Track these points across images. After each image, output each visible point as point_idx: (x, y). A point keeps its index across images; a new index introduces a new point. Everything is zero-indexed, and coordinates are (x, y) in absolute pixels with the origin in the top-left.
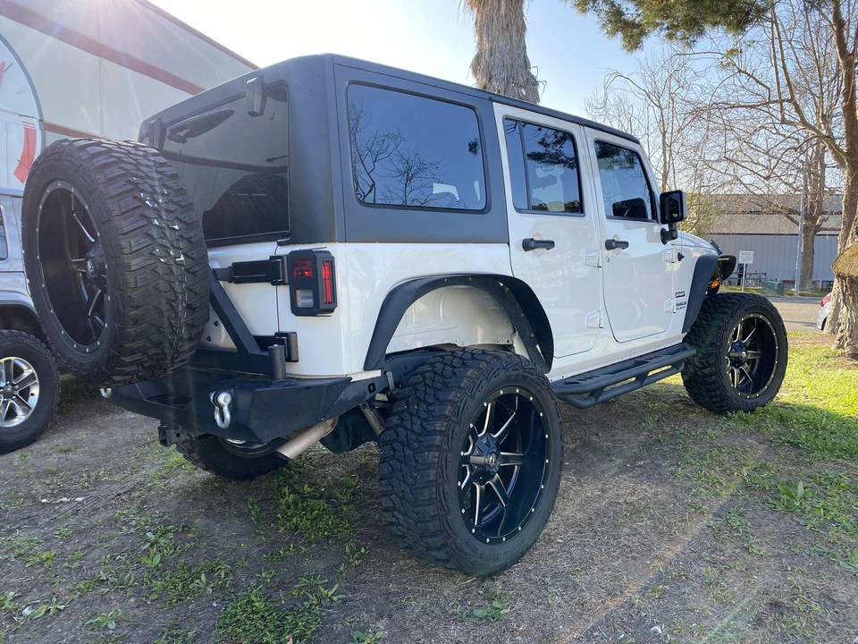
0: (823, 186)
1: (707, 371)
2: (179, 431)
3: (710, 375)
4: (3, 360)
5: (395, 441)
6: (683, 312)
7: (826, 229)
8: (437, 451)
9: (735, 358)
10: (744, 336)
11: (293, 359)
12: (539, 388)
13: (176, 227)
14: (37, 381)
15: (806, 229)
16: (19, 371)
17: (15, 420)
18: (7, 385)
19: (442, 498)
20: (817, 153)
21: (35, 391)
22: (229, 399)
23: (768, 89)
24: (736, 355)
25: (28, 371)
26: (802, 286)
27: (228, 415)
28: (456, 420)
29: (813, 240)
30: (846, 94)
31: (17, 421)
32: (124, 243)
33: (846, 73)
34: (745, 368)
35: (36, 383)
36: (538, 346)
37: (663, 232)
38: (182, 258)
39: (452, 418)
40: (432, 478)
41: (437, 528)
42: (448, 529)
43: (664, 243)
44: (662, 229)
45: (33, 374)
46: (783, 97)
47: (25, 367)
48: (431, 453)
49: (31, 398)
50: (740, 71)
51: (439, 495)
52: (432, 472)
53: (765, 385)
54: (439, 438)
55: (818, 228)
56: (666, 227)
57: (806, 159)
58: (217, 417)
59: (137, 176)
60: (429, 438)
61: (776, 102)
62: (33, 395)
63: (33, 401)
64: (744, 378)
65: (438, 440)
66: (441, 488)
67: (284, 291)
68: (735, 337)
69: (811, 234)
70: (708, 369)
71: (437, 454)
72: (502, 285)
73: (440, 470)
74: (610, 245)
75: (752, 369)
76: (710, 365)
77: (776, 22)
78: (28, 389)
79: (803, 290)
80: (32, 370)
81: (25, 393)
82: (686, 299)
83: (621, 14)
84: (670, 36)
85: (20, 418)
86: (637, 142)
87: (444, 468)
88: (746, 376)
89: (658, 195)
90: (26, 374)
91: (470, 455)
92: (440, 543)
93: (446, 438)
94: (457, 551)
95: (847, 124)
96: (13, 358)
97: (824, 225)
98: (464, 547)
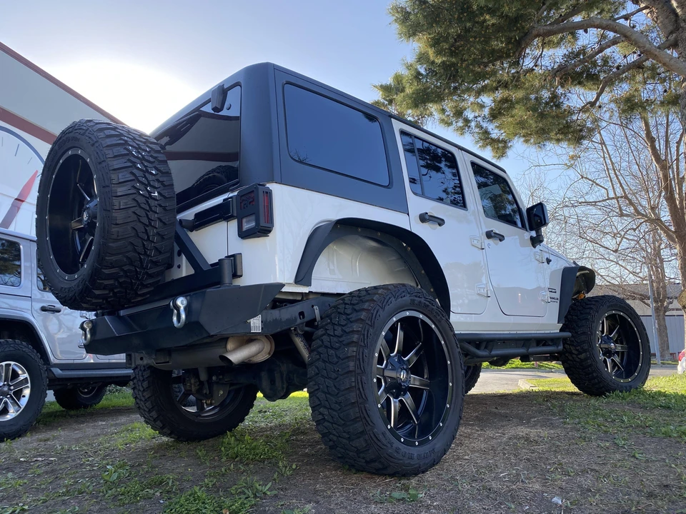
0: (664, 276)
1: (583, 356)
2: (142, 355)
3: (586, 359)
4: (4, 364)
5: (321, 346)
6: (557, 305)
7: (673, 310)
8: (355, 346)
9: (605, 348)
10: (610, 331)
11: (239, 274)
12: (439, 318)
13: (154, 172)
14: (29, 385)
15: (657, 310)
16: (15, 375)
17: (8, 416)
18: (4, 385)
19: (360, 386)
20: (655, 249)
21: (27, 392)
22: (185, 302)
23: (606, 189)
24: (606, 346)
25: (24, 375)
26: (662, 356)
27: (183, 316)
28: (370, 323)
29: (664, 319)
30: (666, 188)
31: (9, 417)
32: (113, 176)
33: (663, 174)
34: (617, 359)
35: (28, 387)
36: (437, 300)
37: (532, 238)
38: (156, 194)
39: (367, 321)
40: (352, 368)
41: (358, 415)
42: (366, 416)
43: (535, 247)
44: (531, 237)
45: (26, 378)
46: (618, 195)
47: (20, 372)
48: (350, 348)
49: (22, 399)
50: (582, 177)
51: (358, 383)
52: (352, 364)
53: (635, 372)
54: (356, 336)
55: (666, 309)
56: (534, 234)
57: (647, 255)
58: (175, 319)
59: (128, 137)
60: (349, 337)
61: (613, 198)
62: (24, 396)
63: (24, 402)
64: (616, 368)
65: (355, 338)
66: (359, 378)
67: (233, 224)
68: (603, 332)
69: (661, 313)
70: (584, 355)
71: (355, 349)
72: (405, 245)
73: (358, 362)
74: (489, 235)
75: (622, 360)
76: (585, 351)
77: (604, 143)
78: (21, 391)
79: (663, 360)
80: (26, 375)
81: (19, 394)
82: (557, 295)
83: (489, 133)
84: (527, 141)
85: (12, 414)
86: (505, 172)
87: (361, 360)
88: (618, 367)
89: (524, 211)
90: (21, 378)
91: (384, 369)
92: (361, 430)
93: (362, 337)
94: (375, 439)
95: (670, 210)
96: (12, 363)
97: (670, 306)
98: (381, 437)
